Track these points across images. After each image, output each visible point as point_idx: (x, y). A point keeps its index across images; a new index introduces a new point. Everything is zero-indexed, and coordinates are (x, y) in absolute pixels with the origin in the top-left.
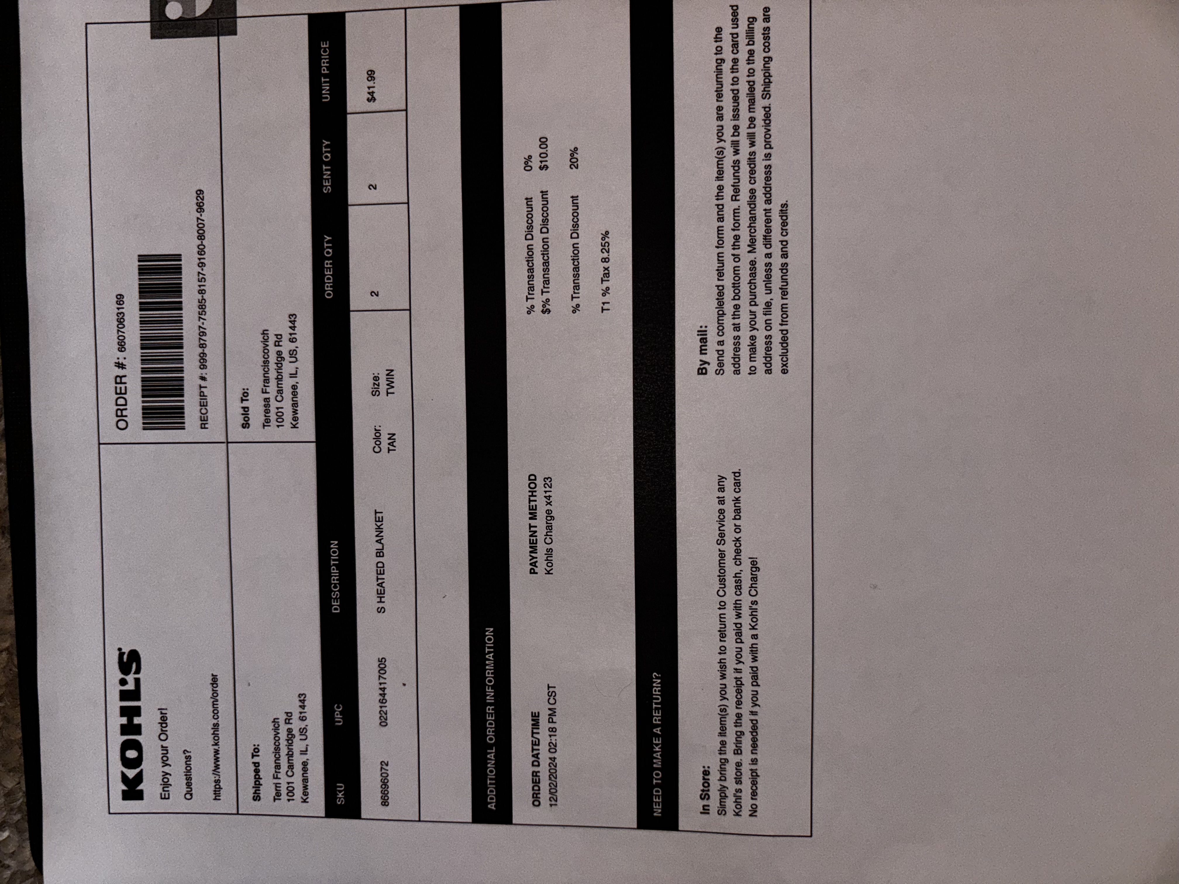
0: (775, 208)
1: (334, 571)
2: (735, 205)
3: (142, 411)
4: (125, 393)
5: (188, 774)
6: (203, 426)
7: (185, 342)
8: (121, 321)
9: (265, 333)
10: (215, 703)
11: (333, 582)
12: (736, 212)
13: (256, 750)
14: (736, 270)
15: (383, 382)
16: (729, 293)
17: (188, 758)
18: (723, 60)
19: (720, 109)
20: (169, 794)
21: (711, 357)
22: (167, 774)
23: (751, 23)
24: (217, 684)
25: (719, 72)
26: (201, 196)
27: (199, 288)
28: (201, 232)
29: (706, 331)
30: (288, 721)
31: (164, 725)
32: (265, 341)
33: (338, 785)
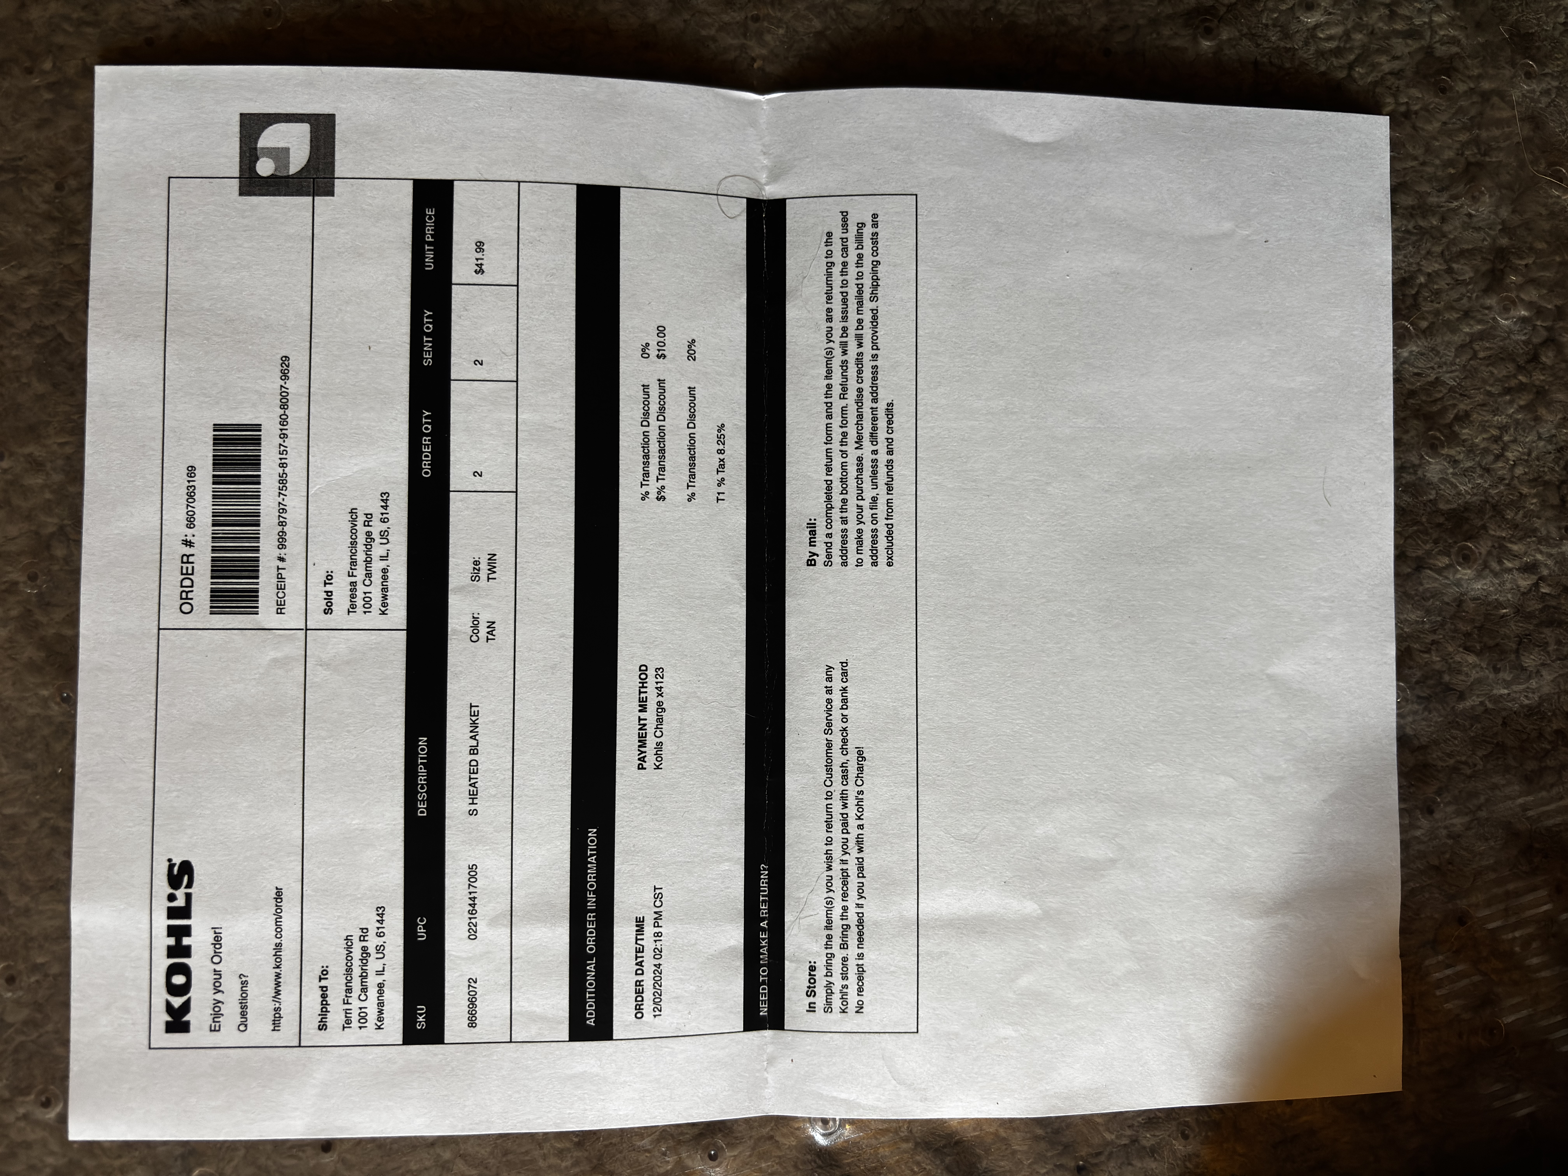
0: (882, 406)
1: (422, 771)
2: (843, 403)
3: (209, 594)
4: (192, 574)
5: (244, 1001)
6: (280, 612)
7: (263, 519)
8: (191, 496)
9: (353, 512)
10: (278, 920)
11: (419, 782)
12: (844, 410)
13: (325, 973)
14: (843, 466)
15: (484, 566)
16: (837, 487)
17: (244, 984)
18: (833, 263)
19: (829, 310)
20: (220, 1026)
21: (820, 549)
22: (219, 1002)
23: (860, 228)
24: (281, 899)
25: (829, 275)
26: (286, 363)
27: (280, 462)
28: (284, 401)
29: (815, 524)
30: (362, 938)
31: (217, 946)
32: (353, 521)
33: (418, 1007)
